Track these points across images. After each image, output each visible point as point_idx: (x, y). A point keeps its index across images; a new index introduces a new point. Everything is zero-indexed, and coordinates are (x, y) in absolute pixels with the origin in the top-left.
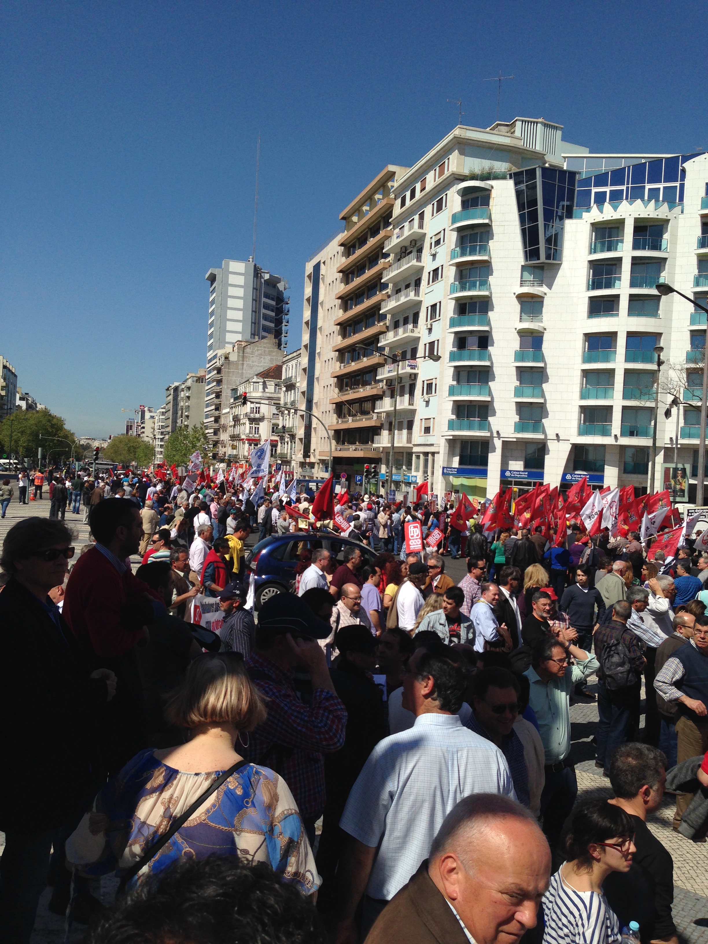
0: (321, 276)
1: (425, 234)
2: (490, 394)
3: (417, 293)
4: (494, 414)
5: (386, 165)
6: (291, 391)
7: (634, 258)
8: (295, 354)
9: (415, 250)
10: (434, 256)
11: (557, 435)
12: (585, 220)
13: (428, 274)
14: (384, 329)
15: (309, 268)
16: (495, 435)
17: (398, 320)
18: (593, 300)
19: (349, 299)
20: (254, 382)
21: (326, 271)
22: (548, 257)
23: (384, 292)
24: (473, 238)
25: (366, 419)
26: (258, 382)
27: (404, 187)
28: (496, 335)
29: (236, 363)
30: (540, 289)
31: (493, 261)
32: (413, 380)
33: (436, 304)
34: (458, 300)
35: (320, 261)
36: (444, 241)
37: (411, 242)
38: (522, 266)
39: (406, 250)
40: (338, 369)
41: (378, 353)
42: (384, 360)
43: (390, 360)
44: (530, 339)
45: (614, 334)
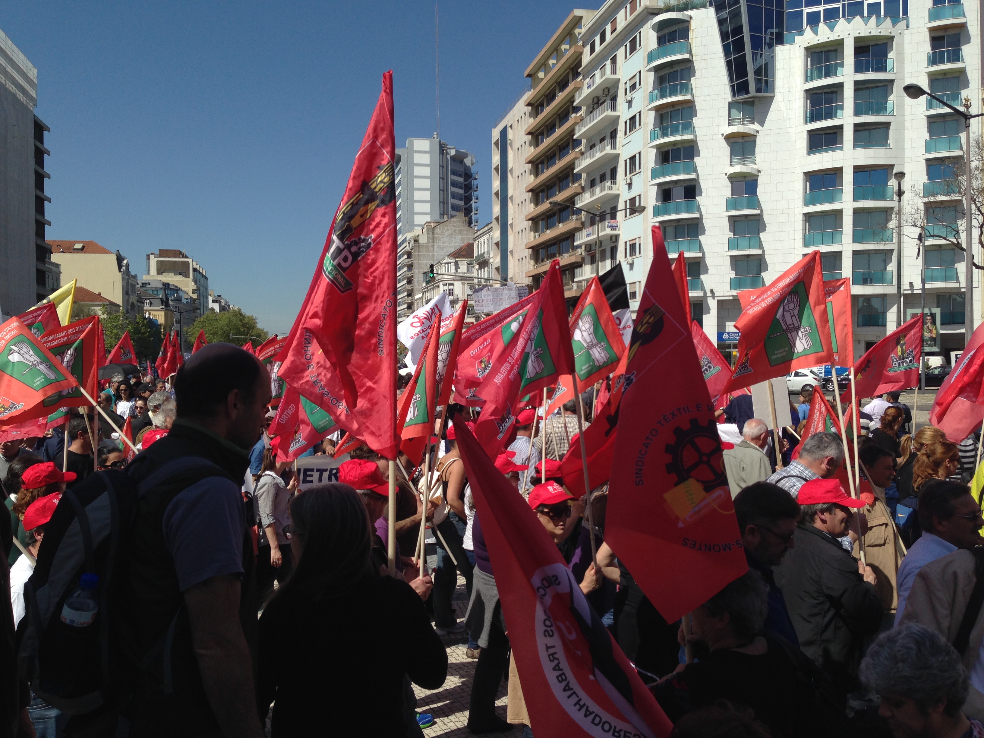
0: (509, 142)
1: (618, 80)
2: (701, 249)
3: (613, 146)
4: (706, 271)
5: (571, 10)
6: (484, 268)
7: (856, 83)
8: (486, 229)
9: (609, 98)
10: (630, 102)
12: (797, 46)
13: (624, 124)
14: (579, 190)
15: (496, 134)
16: (709, 294)
17: (595, 179)
18: (811, 133)
19: (539, 163)
20: (446, 263)
21: (514, 135)
22: (759, 90)
23: (577, 150)
24: (673, 76)
26: (450, 263)
27: (592, 32)
28: (704, 184)
29: (426, 246)
30: (751, 126)
31: (696, 99)
32: (614, 242)
33: (635, 156)
34: (658, 147)
35: (507, 125)
36: (640, 85)
37: (604, 90)
38: (730, 103)
39: (598, 101)
40: (532, 239)
41: (575, 217)
42: (583, 223)
43: (588, 223)
44: (743, 184)
45: (840, 170)
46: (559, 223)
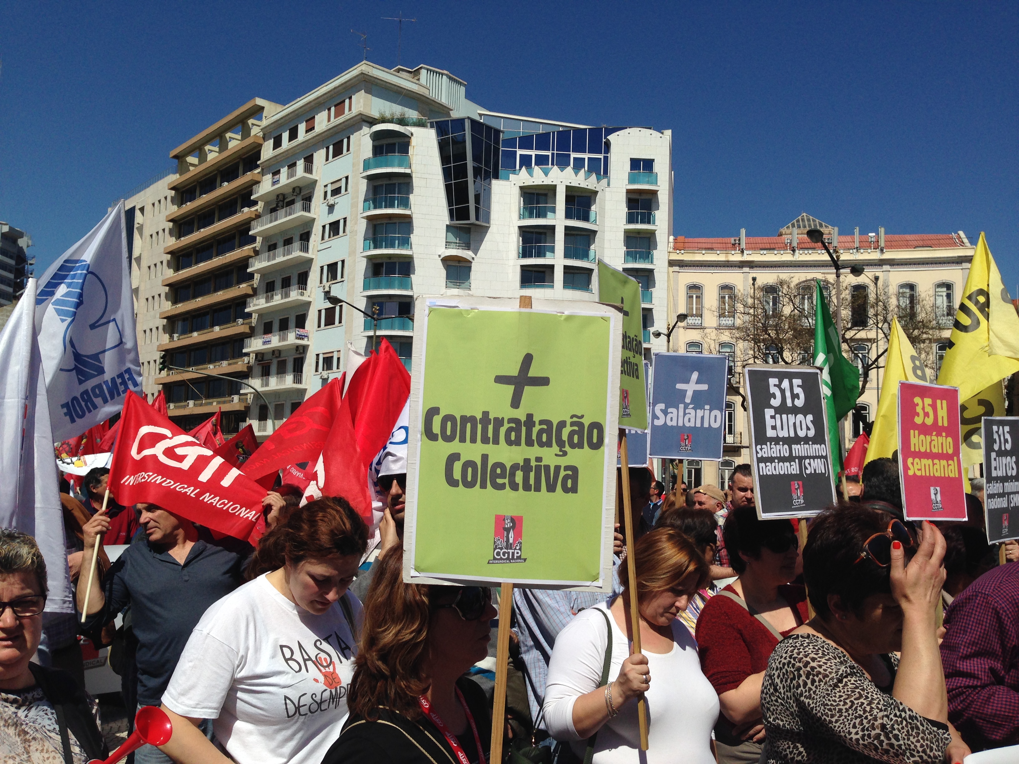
0: (136, 226)
1: (315, 181)
3: (305, 249)
7: (567, 228)
9: (300, 198)
10: (331, 207)
12: (512, 183)
13: (321, 228)
14: (250, 292)
17: (273, 282)
18: (524, 268)
19: (183, 256)
21: (146, 219)
22: (477, 218)
23: (249, 248)
24: (391, 189)
25: (218, 403)
27: (279, 125)
28: (418, 302)
30: (467, 252)
31: (414, 216)
32: (300, 353)
33: (336, 263)
34: (370, 259)
35: (134, 207)
36: (346, 190)
37: (293, 190)
38: (447, 225)
39: (284, 199)
40: (167, 341)
41: (240, 321)
42: (252, 329)
43: (261, 329)
46: (213, 326)
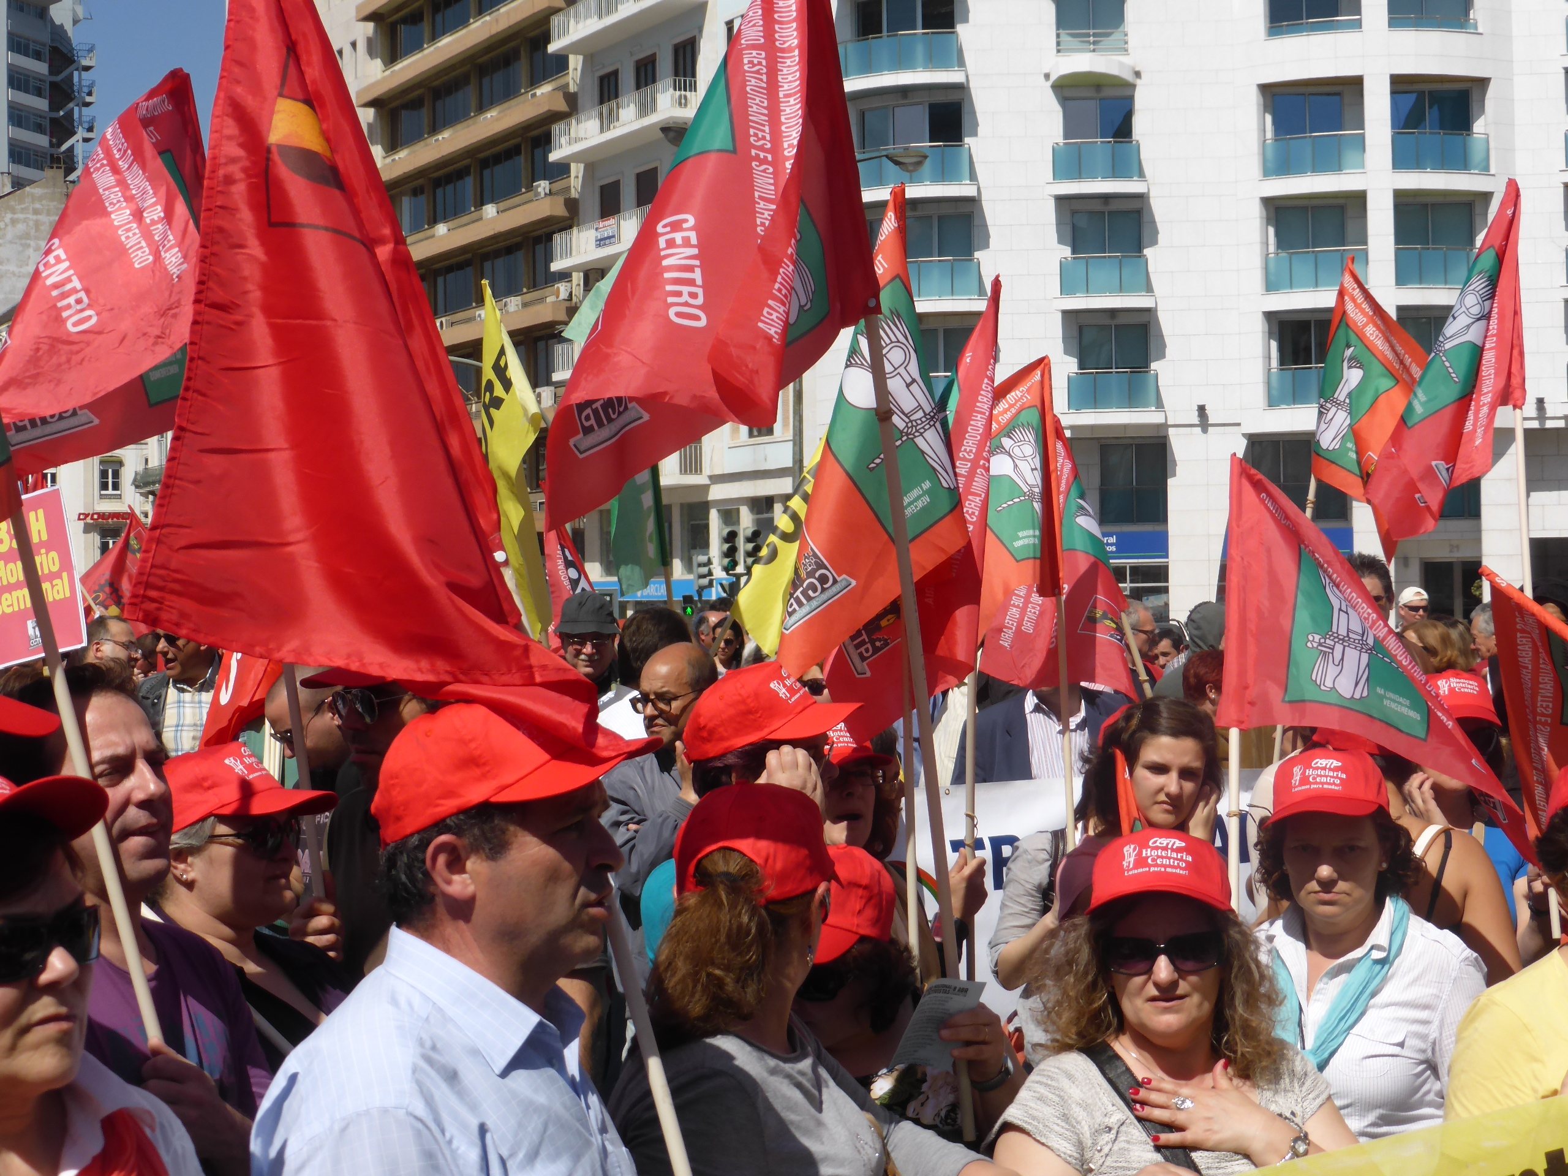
2: (983, 289)
11: (1202, 409)
14: (562, 106)
17: (615, 73)
28: (983, 100)
41: (543, 186)
42: (572, 205)
43: (592, 204)
44: (1092, 106)
45: (1355, 84)
46: (481, 203)
